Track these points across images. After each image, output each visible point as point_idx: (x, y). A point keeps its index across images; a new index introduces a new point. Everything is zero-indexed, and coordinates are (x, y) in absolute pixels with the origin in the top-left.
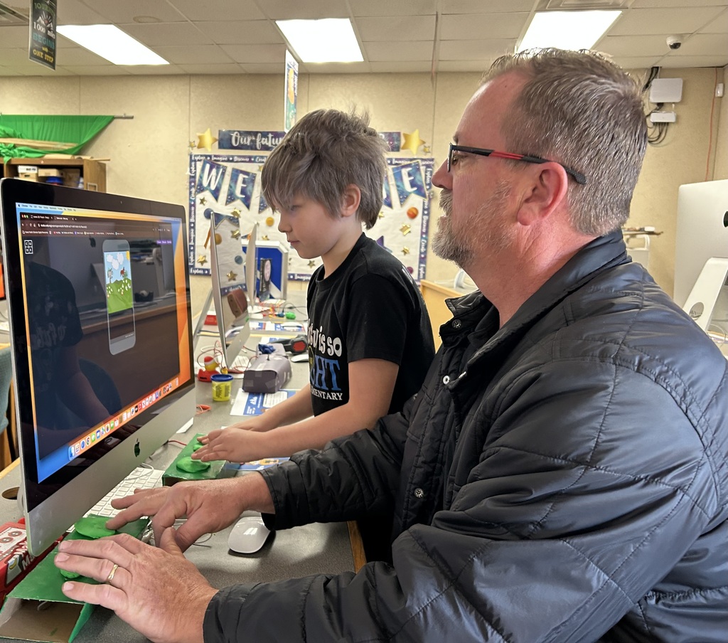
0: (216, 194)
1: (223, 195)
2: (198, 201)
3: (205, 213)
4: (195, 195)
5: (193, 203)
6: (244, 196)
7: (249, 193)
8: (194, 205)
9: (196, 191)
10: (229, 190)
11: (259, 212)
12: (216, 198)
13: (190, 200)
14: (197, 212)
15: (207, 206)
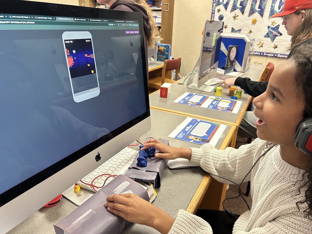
0: (226, 6)
1: (230, 7)
2: (216, 11)
3: (219, 17)
4: (215, 7)
5: (213, 12)
6: (241, 7)
7: (244, 5)
8: (214, 13)
9: (216, 5)
10: (233, 3)
11: (249, 16)
12: (226, 9)
13: (212, 10)
14: (215, 17)
15: (221, 13)
